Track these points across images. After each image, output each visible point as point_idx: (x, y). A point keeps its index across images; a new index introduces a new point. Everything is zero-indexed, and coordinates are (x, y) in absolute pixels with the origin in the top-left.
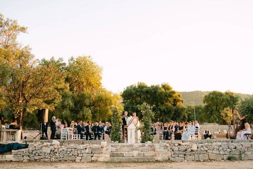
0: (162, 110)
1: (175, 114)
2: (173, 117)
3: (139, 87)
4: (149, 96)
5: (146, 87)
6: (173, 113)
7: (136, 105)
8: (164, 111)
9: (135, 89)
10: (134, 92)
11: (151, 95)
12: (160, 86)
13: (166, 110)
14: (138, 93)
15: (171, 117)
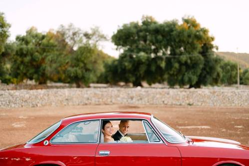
0: (183, 62)
1: (204, 69)
2: (201, 74)
3: (144, 23)
4: (160, 37)
5: (155, 23)
6: (201, 66)
7: (138, 52)
8: (186, 63)
9: (136, 26)
10: (134, 30)
11: (163, 36)
12: (180, 23)
13: (189, 61)
14: (141, 34)
15: (199, 74)
